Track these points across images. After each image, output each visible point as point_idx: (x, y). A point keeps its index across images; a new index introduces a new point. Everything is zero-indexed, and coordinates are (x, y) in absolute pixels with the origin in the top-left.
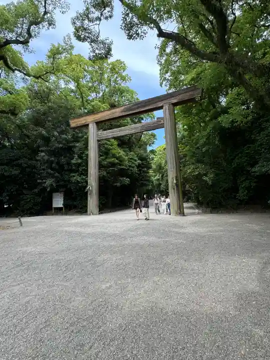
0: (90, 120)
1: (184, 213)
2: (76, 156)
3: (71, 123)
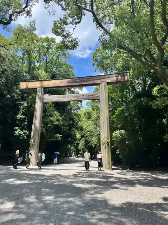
0: (39, 85)
3: (21, 85)
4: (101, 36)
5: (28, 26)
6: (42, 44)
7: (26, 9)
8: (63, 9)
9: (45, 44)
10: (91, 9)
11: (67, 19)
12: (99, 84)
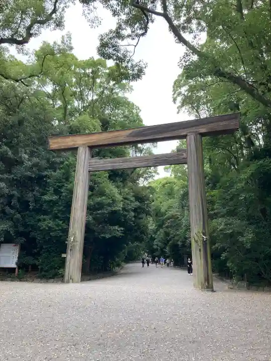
0: (81, 142)
1: (212, 287)
2: (51, 189)
3: (51, 144)
4: (184, 57)
5: (59, 43)
6: (83, 71)
7: (54, 16)
8: (115, 13)
9: (89, 71)
10: (163, 12)
11: (123, 29)
12: (185, 137)
